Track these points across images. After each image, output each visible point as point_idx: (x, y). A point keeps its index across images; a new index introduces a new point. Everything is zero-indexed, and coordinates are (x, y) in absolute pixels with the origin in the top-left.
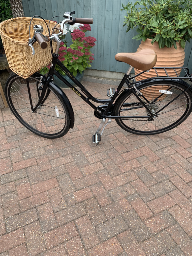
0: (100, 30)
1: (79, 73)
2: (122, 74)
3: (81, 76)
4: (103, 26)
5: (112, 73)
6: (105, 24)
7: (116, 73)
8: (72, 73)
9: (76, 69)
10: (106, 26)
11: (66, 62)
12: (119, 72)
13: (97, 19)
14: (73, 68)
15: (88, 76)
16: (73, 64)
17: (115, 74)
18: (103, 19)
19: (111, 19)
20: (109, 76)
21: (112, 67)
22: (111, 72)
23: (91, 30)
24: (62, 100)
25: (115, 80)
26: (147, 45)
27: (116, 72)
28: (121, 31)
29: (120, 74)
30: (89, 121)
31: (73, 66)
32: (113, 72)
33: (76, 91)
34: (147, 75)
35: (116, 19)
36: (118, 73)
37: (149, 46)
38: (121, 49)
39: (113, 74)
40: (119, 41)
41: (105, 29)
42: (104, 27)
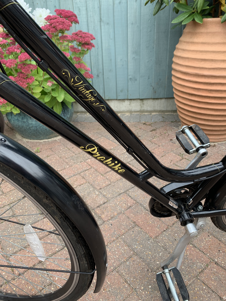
0: (93, 27)
1: (65, 107)
2: (139, 101)
3: (69, 114)
4: (97, 18)
5: (121, 102)
6: (100, 14)
7: (128, 101)
8: (52, 108)
9: (60, 100)
10: (102, 18)
11: (36, 88)
12: (134, 99)
13: (84, 8)
14: (54, 99)
15: (78, 112)
16: (53, 90)
17: (127, 103)
18: (96, 6)
19: (112, 5)
20: (116, 108)
21: (121, 91)
22: (119, 101)
23: (78, 23)
24: (54, 208)
25: (127, 114)
26: (206, 31)
27: (128, 99)
28: (132, 24)
29: (135, 101)
30: (115, 213)
31: (54, 94)
32: (123, 100)
33: (106, 159)
34: (210, 93)
35: (120, 3)
36: (133, 101)
37: (210, 33)
38: (134, 57)
39: (123, 103)
40: (130, 44)
41: (102, 24)
42: (100, 22)
